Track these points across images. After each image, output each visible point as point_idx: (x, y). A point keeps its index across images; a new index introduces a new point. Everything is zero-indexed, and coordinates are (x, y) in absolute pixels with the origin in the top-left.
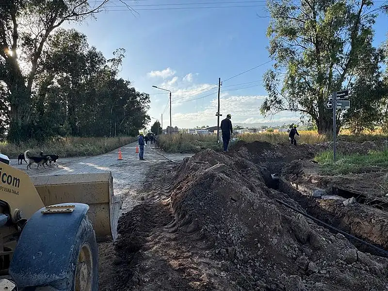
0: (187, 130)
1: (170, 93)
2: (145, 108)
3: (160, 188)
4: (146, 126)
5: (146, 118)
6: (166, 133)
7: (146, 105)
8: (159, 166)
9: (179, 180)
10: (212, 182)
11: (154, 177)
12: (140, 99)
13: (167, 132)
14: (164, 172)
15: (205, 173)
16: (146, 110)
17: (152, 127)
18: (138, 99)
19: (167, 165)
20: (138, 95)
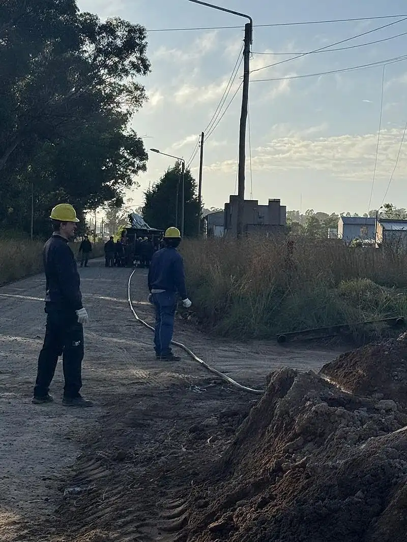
0: (331, 222)
1: (248, 29)
2: (123, 98)
3: (138, 519)
4: (121, 188)
5: (122, 150)
6: (219, 231)
7: (126, 81)
8: (156, 401)
9: (234, 483)
10: (378, 514)
11: (121, 459)
12: (99, 51)
13: (226, 226)
14: (177, 435)
15: (354, 464)
16: (123, 109)
17: (149, 197)
18: (89, 48)
19: (198, 398)
20: (90, 28)
